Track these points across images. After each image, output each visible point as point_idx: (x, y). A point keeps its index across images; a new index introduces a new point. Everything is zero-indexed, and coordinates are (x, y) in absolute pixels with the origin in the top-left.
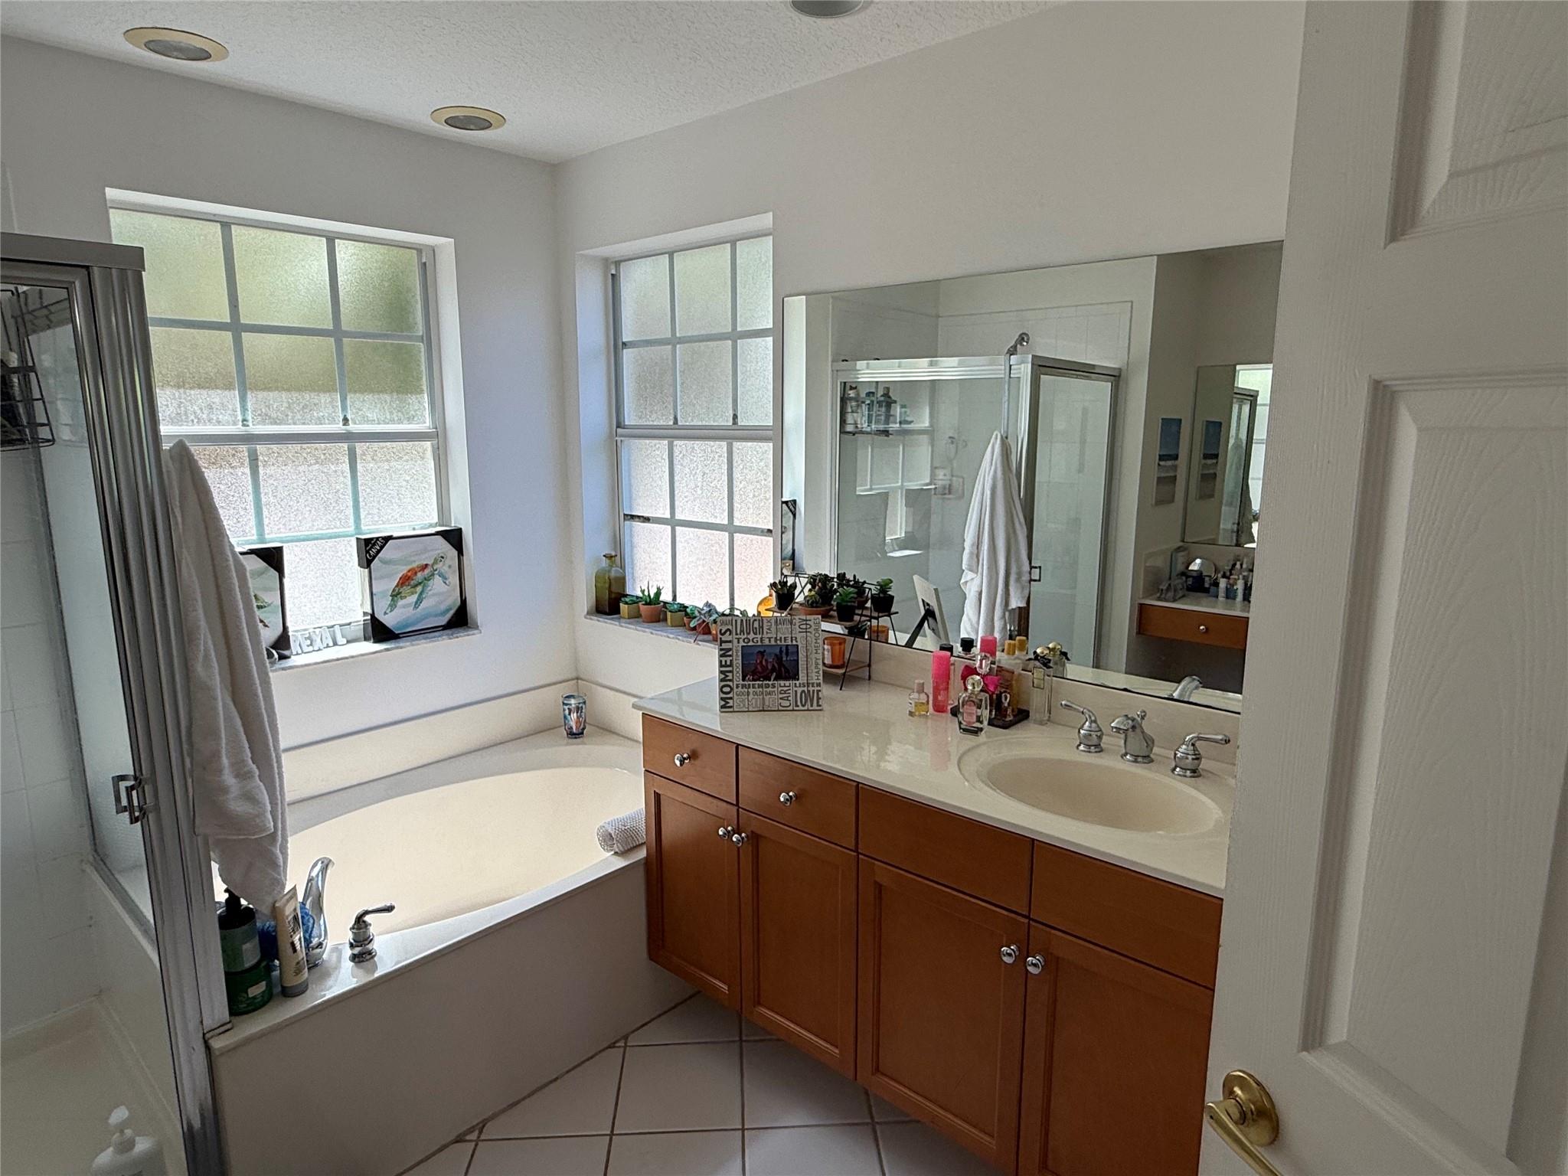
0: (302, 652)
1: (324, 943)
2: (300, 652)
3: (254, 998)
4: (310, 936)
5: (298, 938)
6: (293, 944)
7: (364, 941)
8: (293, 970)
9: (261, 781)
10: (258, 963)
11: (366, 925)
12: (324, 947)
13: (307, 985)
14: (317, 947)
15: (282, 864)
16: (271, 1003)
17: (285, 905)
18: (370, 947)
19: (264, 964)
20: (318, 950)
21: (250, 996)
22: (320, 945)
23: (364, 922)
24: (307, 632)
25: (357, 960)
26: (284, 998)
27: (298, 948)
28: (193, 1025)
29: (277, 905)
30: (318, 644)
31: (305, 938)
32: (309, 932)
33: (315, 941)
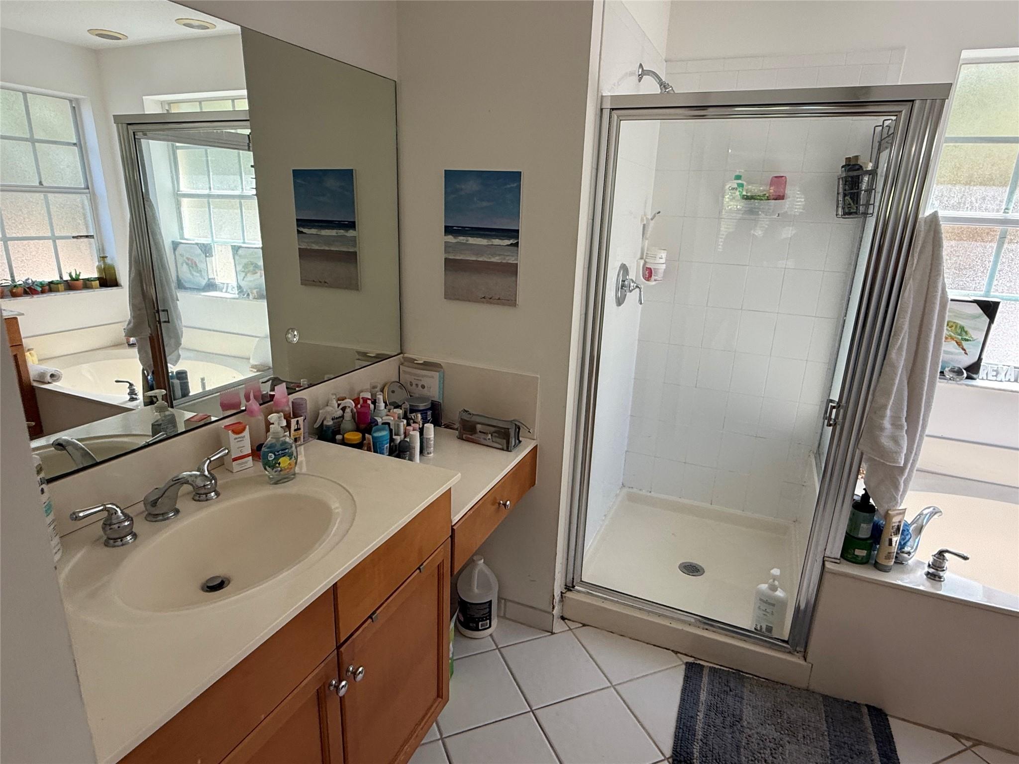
0: (987, 379)
1: (912, 554)
2: (985, 378)
3: (857, 556)
4: (905, 544)
5: (896, 539)
6: (890, 541)
7: (938, 567)
8: (885, 555)
9: (906, 433)
10: (866, 539)
11: (944, 558)
12: (911, 556)
13: (891, 569)
14: (906, 553)
15: (901, 490)
16: (865, 566)
17: (895, 516)
18: (941, 574)
19: (869, 542)
20: (906, 555)
21: (856, 553)
22: (909, 553)
23: (944, 556)
24: (996, 366)
25: (929, 576)
26: (874, 568)
27: (894, 544)
28: (821, 548)
29: (890, 512)
30: (1001, 376)
31: (900, 542)
32: (905, 541)
33: (907, 549)
